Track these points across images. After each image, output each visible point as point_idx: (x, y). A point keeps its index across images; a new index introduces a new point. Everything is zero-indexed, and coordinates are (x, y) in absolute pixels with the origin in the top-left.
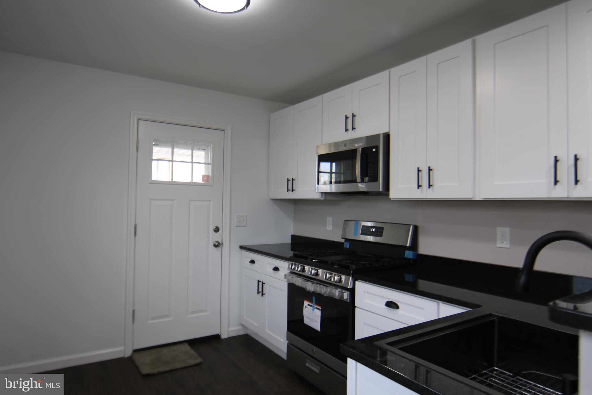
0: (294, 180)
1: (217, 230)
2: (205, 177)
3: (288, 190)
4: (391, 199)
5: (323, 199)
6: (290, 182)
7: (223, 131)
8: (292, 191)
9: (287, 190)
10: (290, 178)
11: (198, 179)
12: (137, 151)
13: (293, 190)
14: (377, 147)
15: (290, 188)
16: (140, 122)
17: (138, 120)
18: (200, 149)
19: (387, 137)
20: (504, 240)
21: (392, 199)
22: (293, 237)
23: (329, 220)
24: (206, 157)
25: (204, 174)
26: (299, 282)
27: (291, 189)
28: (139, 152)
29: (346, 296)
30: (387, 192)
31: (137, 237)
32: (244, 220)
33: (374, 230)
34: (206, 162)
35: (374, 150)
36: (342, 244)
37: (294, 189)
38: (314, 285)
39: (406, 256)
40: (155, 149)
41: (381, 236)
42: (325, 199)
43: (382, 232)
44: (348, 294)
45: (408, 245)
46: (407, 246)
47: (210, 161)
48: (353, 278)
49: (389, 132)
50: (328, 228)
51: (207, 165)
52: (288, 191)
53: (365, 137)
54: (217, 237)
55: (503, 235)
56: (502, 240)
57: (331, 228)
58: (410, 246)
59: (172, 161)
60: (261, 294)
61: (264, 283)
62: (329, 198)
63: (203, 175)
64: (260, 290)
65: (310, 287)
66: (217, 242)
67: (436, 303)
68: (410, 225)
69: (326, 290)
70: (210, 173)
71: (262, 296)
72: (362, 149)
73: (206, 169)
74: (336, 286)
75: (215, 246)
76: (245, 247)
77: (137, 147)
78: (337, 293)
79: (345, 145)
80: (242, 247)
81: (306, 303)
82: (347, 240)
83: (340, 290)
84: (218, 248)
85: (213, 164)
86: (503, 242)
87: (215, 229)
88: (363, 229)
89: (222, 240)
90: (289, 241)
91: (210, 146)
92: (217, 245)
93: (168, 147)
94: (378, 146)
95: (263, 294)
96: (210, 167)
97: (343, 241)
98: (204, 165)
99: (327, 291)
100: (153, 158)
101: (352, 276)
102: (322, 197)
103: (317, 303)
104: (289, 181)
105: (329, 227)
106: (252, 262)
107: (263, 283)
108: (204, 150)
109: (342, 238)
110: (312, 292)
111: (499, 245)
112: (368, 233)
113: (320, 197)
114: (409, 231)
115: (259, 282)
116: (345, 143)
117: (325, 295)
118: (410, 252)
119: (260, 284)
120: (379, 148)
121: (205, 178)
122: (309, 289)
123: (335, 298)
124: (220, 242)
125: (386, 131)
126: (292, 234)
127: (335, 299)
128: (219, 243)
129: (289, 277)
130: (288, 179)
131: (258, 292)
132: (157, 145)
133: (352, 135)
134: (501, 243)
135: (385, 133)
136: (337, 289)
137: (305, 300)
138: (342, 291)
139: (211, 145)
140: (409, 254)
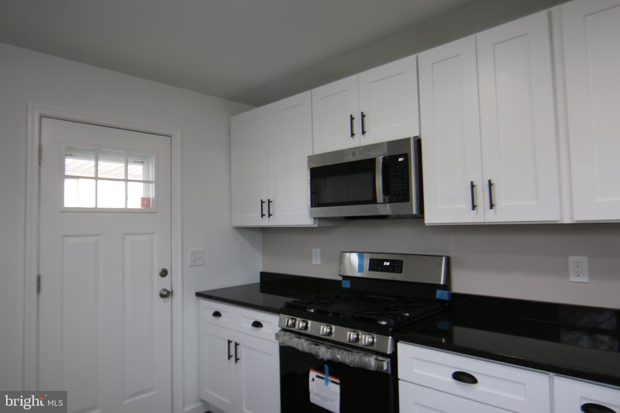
0: (271, 202)
1: (164, 273)
2: (145, 201)
3: (263, 215)
4: (425, 224)
5: (316, 226)
6: (265, 206)
7: (170, 138)
8: (269, 217)
9: (260, 215)
10: (265, 200)
11: (135, 204)
12: (40, 163)
13: (270, 215)
14: (406, 156)
15: (266, 212)
16: (44, 120)
17: (41, 117)
18: (135, 162)
19: (418, 142)
20: (580, 273)
21: (427, 225)
22: (263, 275)
23: (316, 251)
24: (146, 172)
25: (142, 196)
26: (303, 345)
27: (267, 215)
28: (43, 164)
29: (386, 365)
30: (421, 216)
31: (41, 295)
32: (200, 257)
33: (388, 264)
34: (145, 180)
35: (400, 160)
36: (339, 282)
37: (271, 213)
38: (330, 350)
39: (437, 297)
40: (69, 161)
41: (401, 272)
42: (318, 226)
43: (401, 267)
44: (388, 362)
45: (442, 283)
46: (440, 285)
47: (152, 177)
48: (393, 338)
49: (420, 136)
50: (314, 263)
51: (145, 184)
52: (262, 217)
53: (385, 142)
54: (165, 283)
55: (578, 266)
56: (577, 273)
57: (318, 262)
58: (445, 284)
59: (96, 178)
60: (233, 359)
61: (238, 344)
62: (323, 224)
63: (142, 198)
64: (233, 353)
65: (324, 353)
66: (165, 290)
67: (547, 376)
68: (442, 256)
69: (353, 358)
70: (152, 195)
71: (236, 362)
72: (383, 158)
73: (146, 190)
74: (367, 350)
75: (162, 296)
76: (204, 293)
77: (40, 157)
78: (371, 362)
79: (354, 154)
80: (198, 295)
81: (313, 374)
82: (345, 278)
83: (374, 356)
84: (166, 299)
85: (157, 182)
86: (578, 275)
87: (162, 272)
88: (372, 263)
89: (172, 287)
90: (257, 279)
91: (152, 157)
92: (166, 295)
93: (88, 158)
94: (409, 154)
95: (237, 360)
96: (152, 187)
97: (340, 278)
98: (142, 184)
99: (355, 359)
100: (67, 173)
101: (392, 335)
102: (315, 223)
103: (332, 374)
104: (263, 203)
105: (317, 261)
106: (217, 314)
107: (236, 344)
108: (143, 163)
109: (340, 276)
110: (326, 360)
111: (573, 279)
112: (380, 268)
113: (313, 224)
114: (441, 264)
115: (229, 342)
116: (353, 151)
117: (352, 366)
118: (444, 291)
119: (233, 345)
120: (409, 157)
121: (146, 203)
122: (323, 356)
123: (370, 369)
124: (169, 289)
125: (417, 134)
126: (262, 270)
127: (369, 371)
128: (168, 292)
129: (285, 338)
130: (262, 200)
131: (230, 357)
132: (71, 155)
133: (360, 141)
134: (575, 276)
135: (416, 137)
136: (371, 356)
137: (311, 369)
138: (377, 357)
139: (154, 156)
140: (441, 294)
